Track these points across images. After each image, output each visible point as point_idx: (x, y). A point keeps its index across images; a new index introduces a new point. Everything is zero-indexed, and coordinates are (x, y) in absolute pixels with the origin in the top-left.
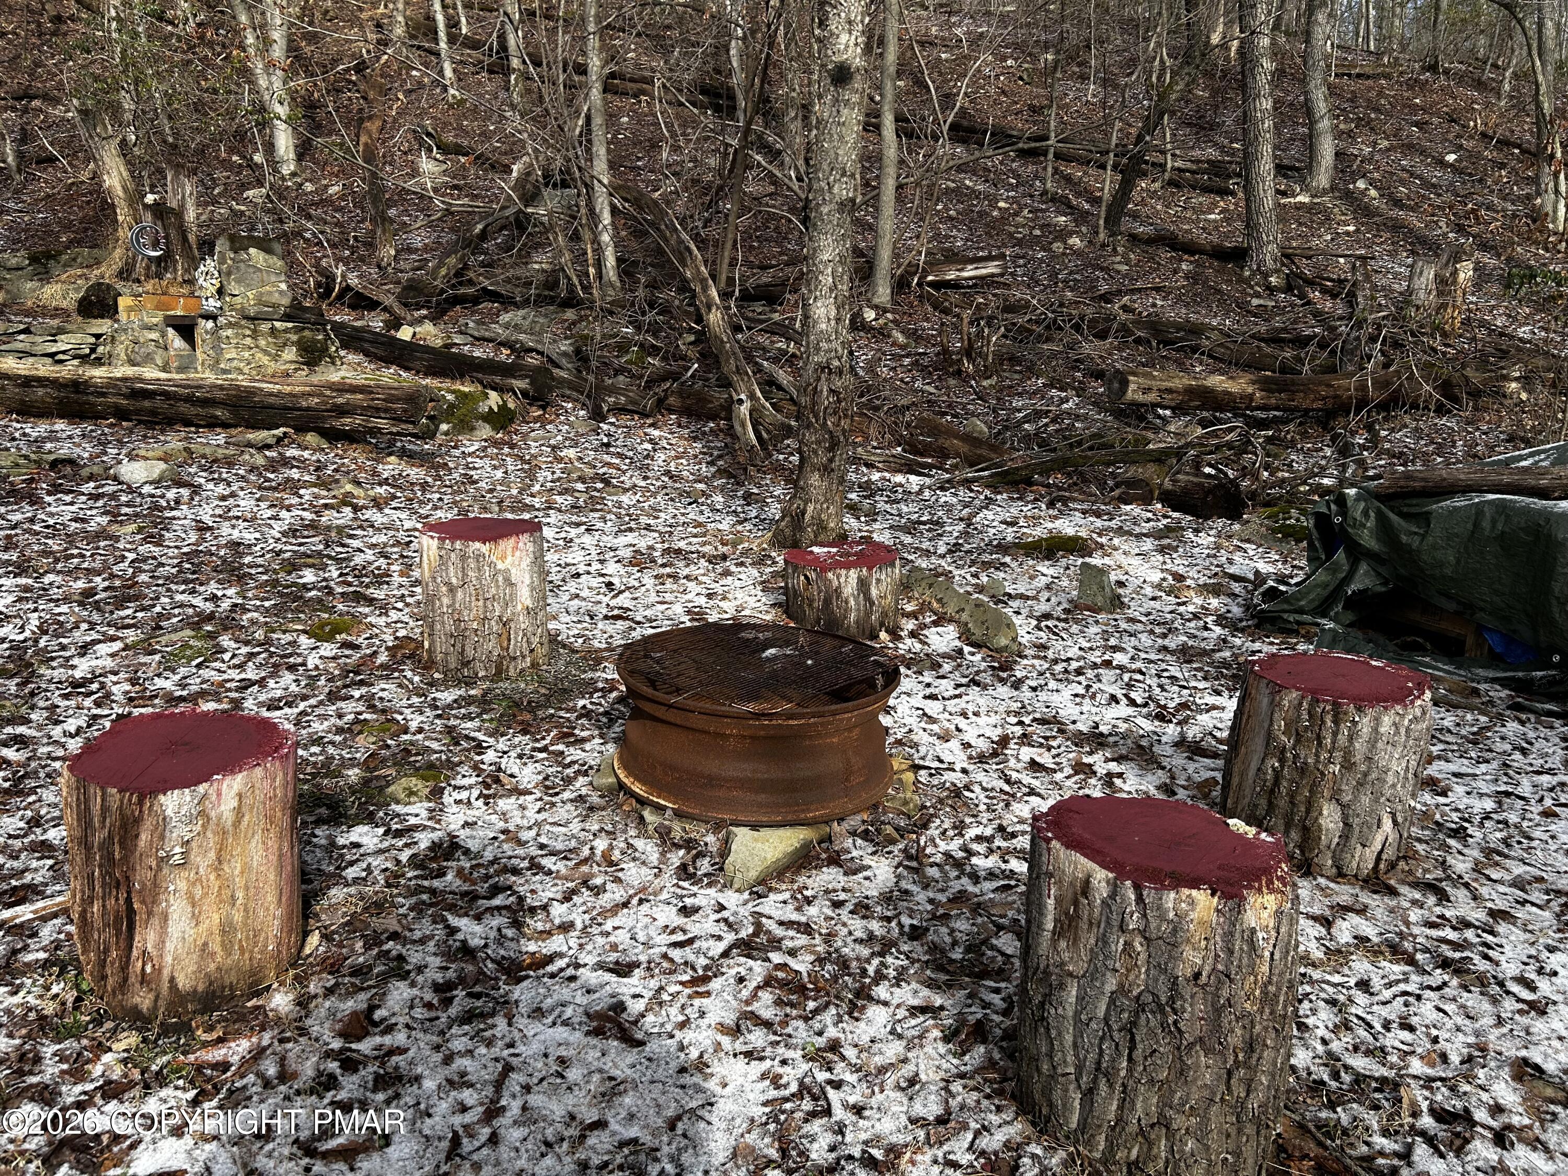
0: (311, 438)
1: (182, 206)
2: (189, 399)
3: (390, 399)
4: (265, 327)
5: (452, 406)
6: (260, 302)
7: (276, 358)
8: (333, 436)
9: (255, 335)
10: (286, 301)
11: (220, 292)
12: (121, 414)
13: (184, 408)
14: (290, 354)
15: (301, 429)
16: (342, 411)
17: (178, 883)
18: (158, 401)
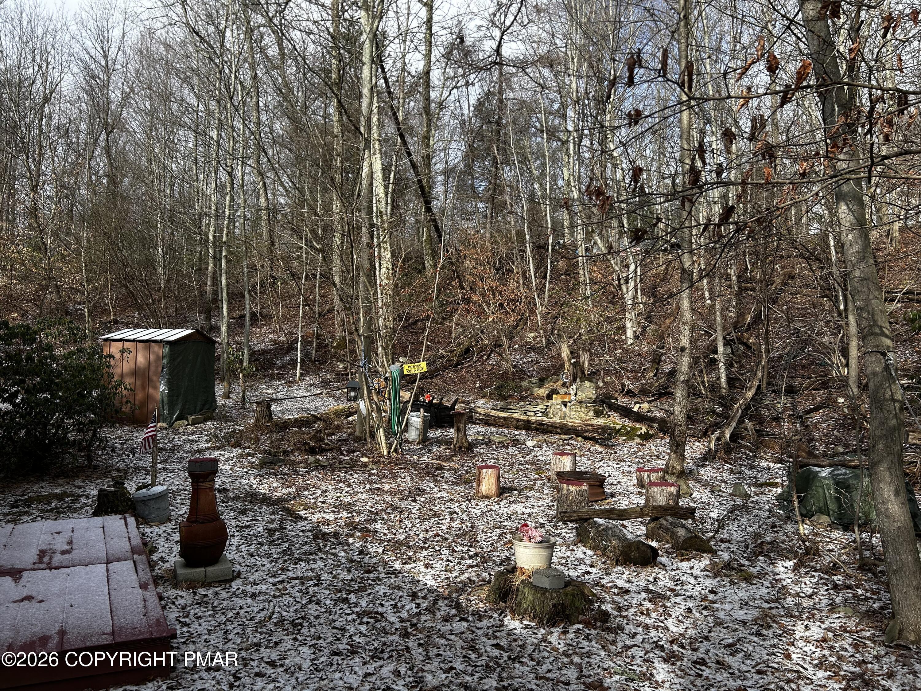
0: (580, 439)
1: (584, 363)
2: (551, 426)
3: (598, 428)
4: (584, 405)
5: (628, 432)
6: (586, 397)
7: (586, 415)
8: (585, 438)
9: (581, 407)
10: (594, 397)
11: (576, 394)
12: (537, 430)
13: (551, 429)
14: (591, 414)
15: (577, 436)
16: (586, 431)
17: (484, 481)
18: (545, 427)
